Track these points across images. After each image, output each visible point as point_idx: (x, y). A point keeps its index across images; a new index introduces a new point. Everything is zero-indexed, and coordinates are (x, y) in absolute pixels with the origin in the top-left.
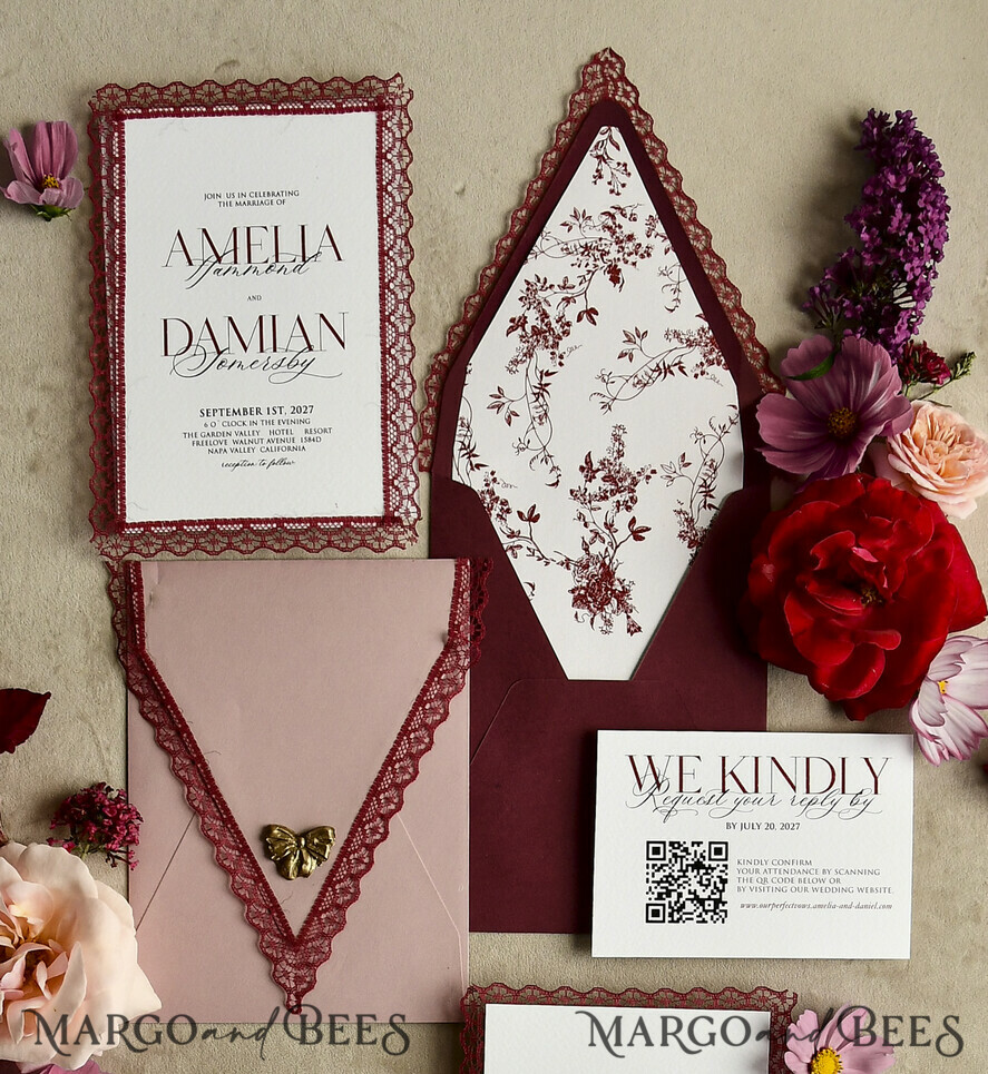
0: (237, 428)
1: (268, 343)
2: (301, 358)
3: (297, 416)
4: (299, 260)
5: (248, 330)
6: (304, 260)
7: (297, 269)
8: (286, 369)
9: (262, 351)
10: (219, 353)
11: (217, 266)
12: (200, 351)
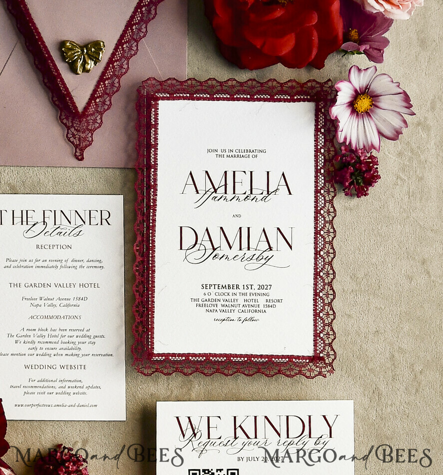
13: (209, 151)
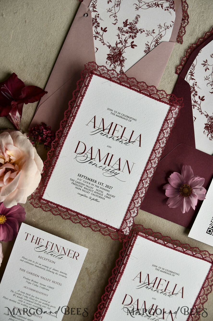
0: (87, 184)
1: (107, 162)
2: (115, 171)
6: (129, 142)
7: (126, 144)
8: (109, 173)
11: (102, 132)
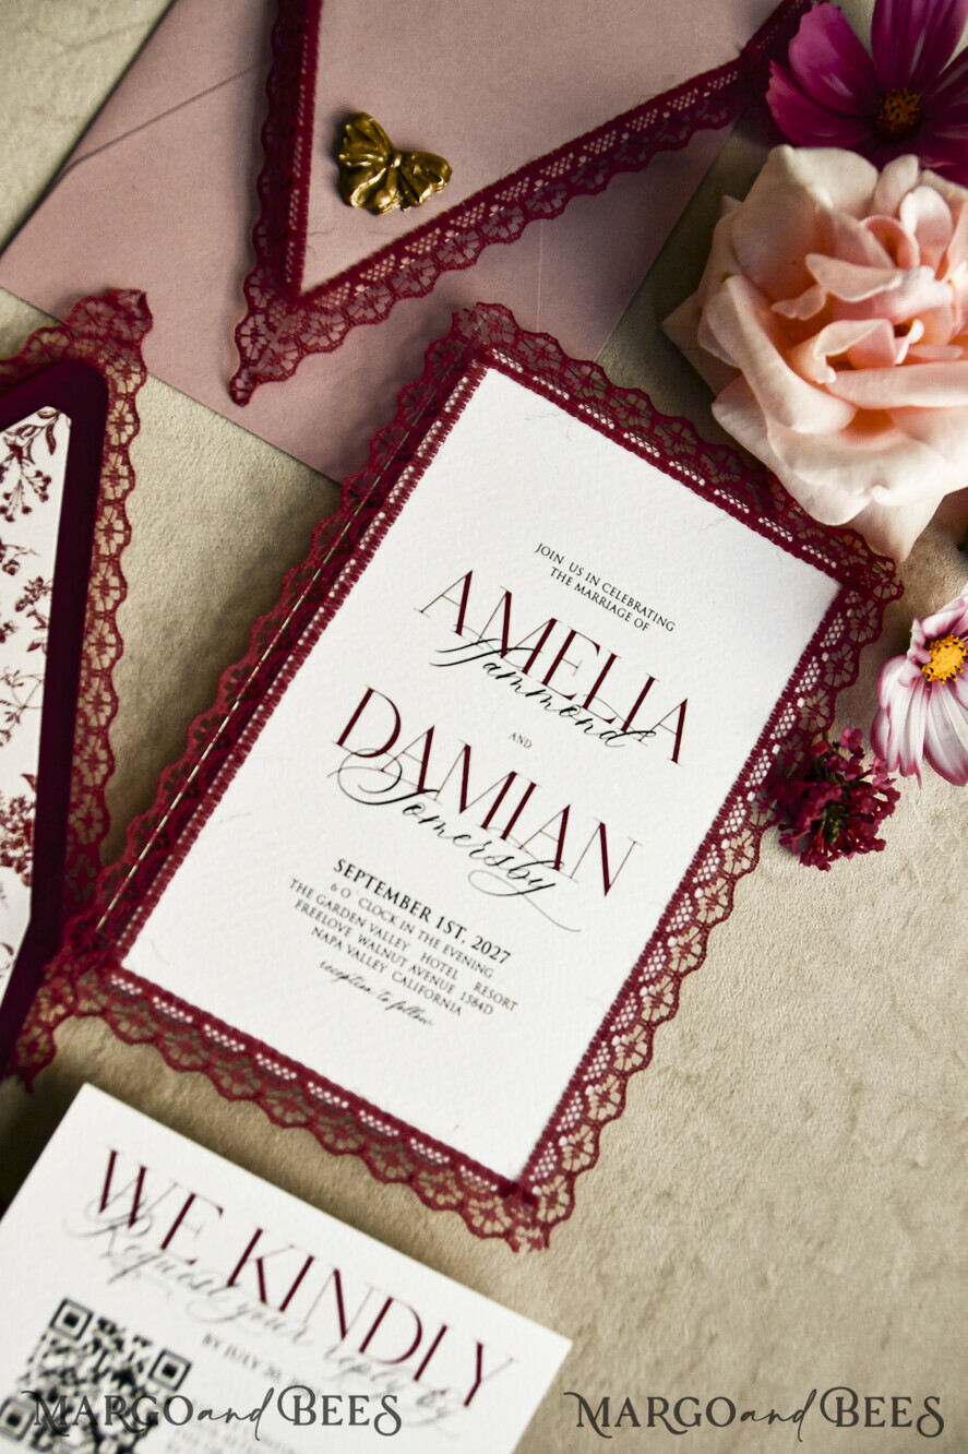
3: (477, 956)
4: (617, 725)
5: (484, 783)
9: (485, 826)
10: (421, 790)
12: (394, 769)
13: (541, 548)
